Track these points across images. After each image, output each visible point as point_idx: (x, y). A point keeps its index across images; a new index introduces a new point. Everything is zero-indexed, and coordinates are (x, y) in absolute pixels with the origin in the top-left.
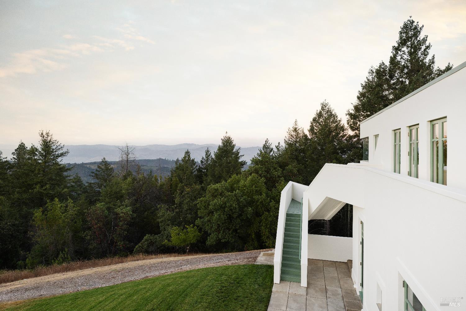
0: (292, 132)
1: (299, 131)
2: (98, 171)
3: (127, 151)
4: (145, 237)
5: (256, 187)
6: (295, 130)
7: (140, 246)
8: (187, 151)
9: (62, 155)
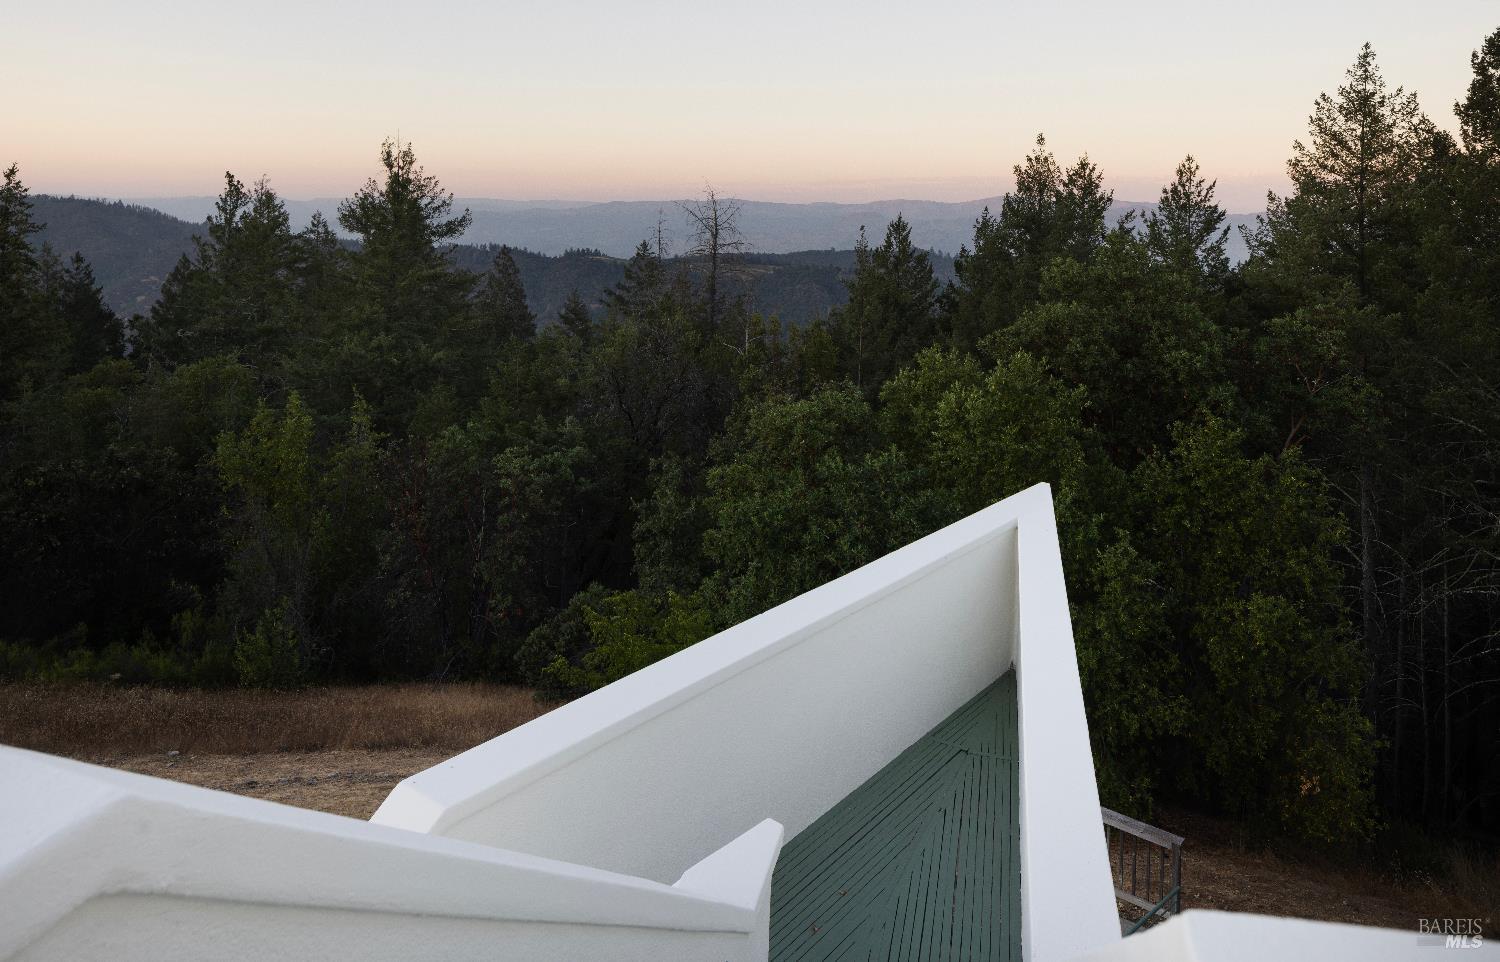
0: (1341, 119)
1: (1385, 111)
2: (623, 288)
3: (713, 217)
4: (576, 597)
5: (1024, 436)
6: (1362, 105)
7: (543, 637)
8: (896, 220)
9: (451, 228)
